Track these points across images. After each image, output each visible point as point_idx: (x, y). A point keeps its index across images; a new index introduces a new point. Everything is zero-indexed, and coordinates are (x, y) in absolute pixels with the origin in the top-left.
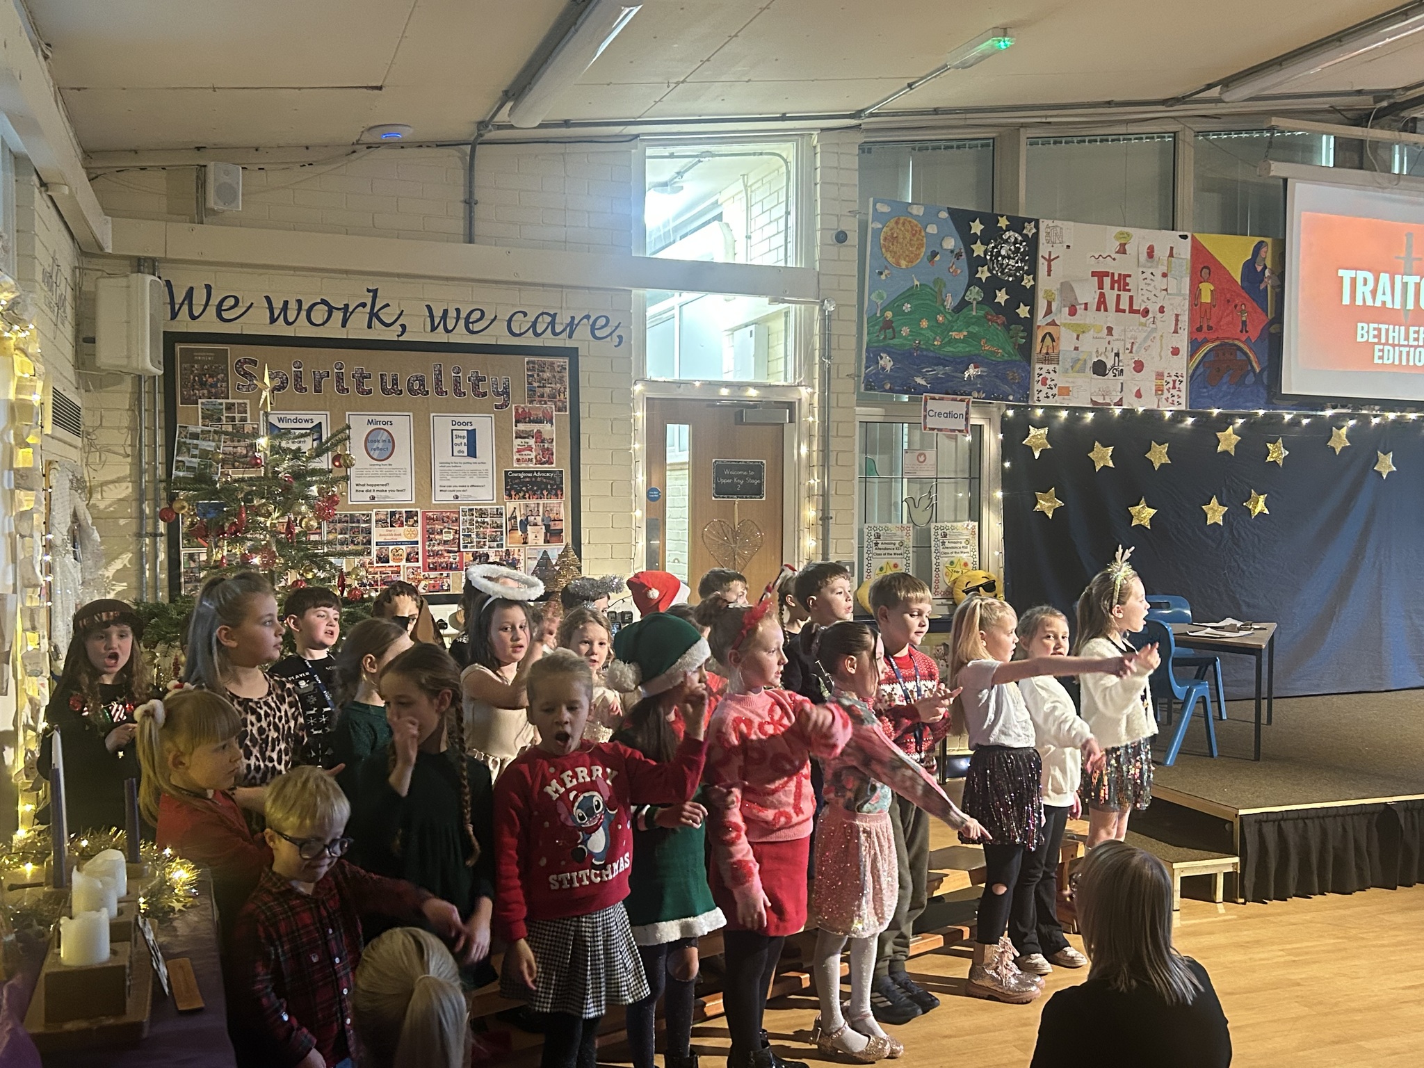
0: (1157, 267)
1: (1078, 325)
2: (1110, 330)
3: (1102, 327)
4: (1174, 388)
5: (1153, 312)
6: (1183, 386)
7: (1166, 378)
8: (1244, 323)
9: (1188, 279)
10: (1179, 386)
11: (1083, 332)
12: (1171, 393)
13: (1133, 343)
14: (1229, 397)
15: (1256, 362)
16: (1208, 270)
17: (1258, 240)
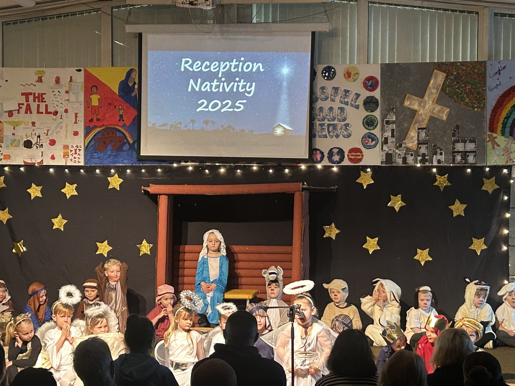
0: (62, 88)
1: (14, 122)
2: (33, 124)
3: (28, 122)
4: (76, 153)
5: (60, 113)
6: (82, 153)
7: (70, 148)
8: (121, 116)
9: (83, 94)
10: (79, 152)
11: (17, 125)
12: (73, 157)
13: (48, 130)
14: (112, 157)
15: (130, 137)
16: (96, 88)
17: (130, 68)
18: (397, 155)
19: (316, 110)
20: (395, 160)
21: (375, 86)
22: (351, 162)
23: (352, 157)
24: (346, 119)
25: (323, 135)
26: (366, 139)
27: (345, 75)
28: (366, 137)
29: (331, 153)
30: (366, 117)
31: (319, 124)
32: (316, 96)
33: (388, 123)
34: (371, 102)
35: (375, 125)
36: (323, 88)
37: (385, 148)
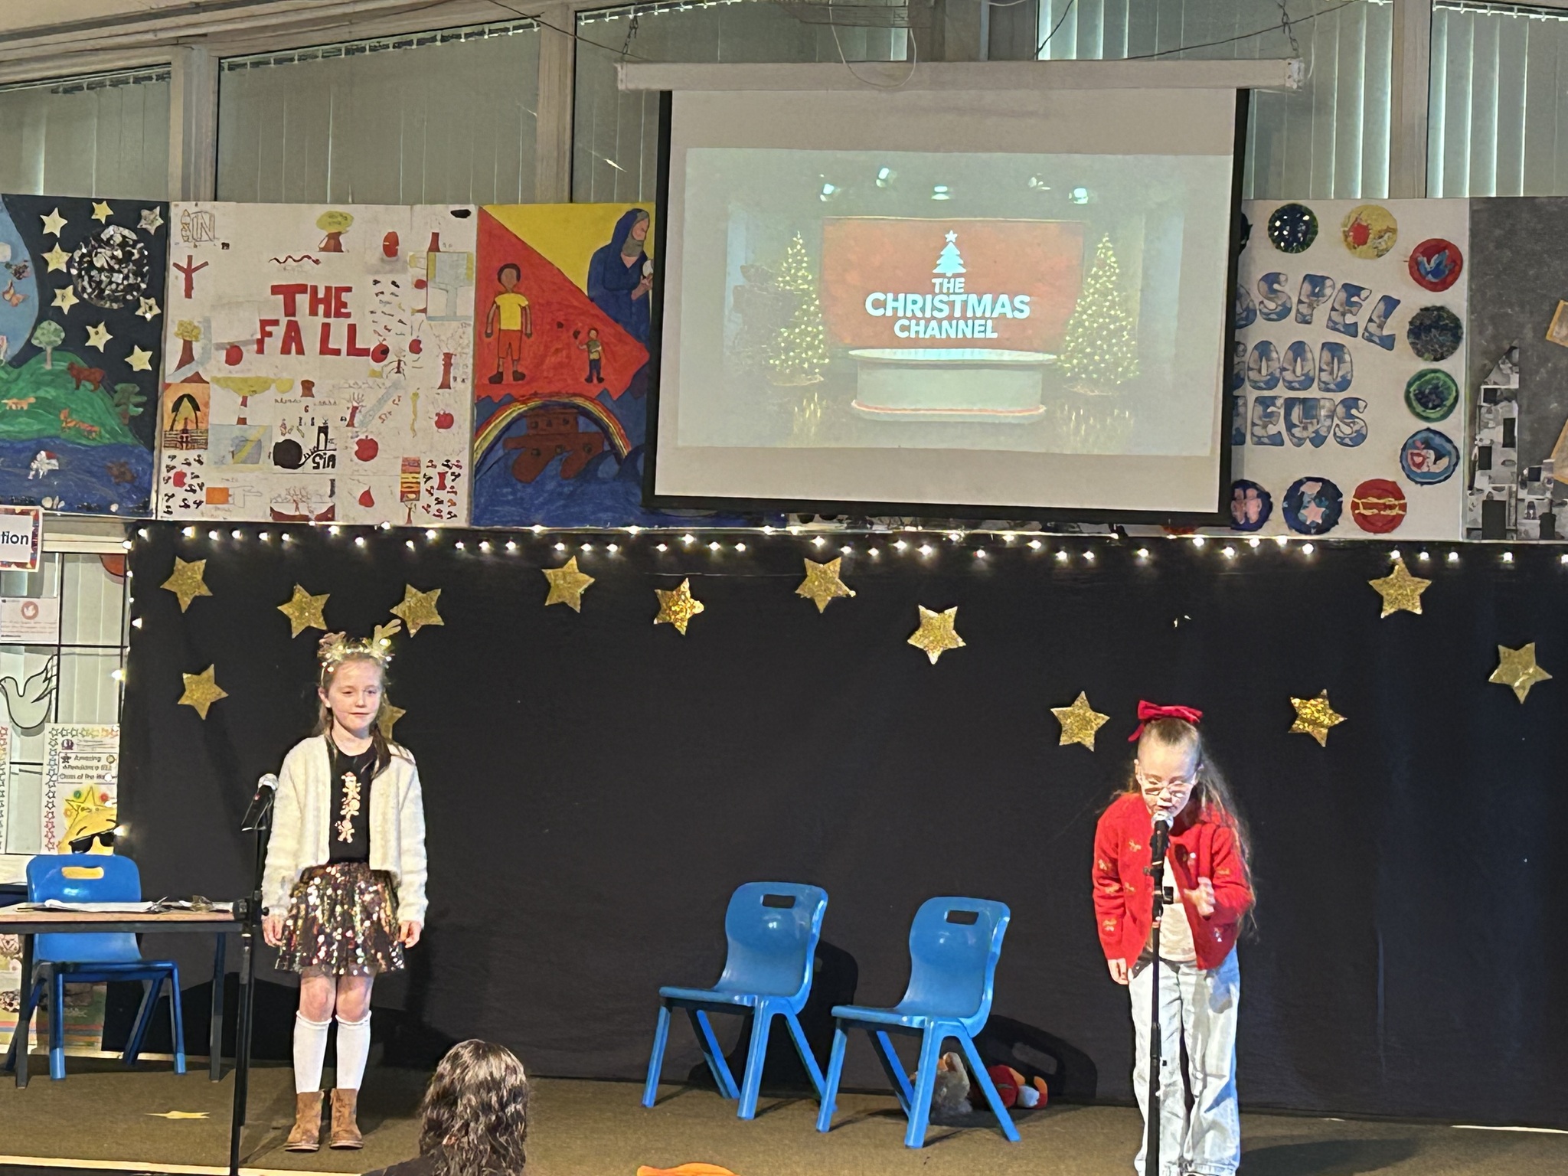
0: (404, 270)
1: (245, 380)
2: (308, 386)
3: (293, 381)
4: (442, 486)
5: (395, 354)
6: (463, 485)
7: (424, 470)
8: (595, 365)
9: (471, 289)
10: (453, 484)
11: (255, 392)
12: (435, 497)
13: (355, 409)
14: (562, 502)
15: (621, 436)
16: (514, 272)
17: (627, 207)
18: (1523, 507)
19: (1245, 350)
20: (1516, 525)
21: (1452, 272)
22: (1364, 528)
23: (1368, 513)
24: (1349, 382)
25: (1269, 437)
26: (1416, 451)
27: (1346, 237)
28: (1419, 444)
29: (1294, 497)
30: (1421, 375)
31: (1257, 400)
32: (1248, 307)
33: (1492, 397)
34: (1435, 325)
35: (1448, 403)
36: (1271, 279)
37: (1482, 481)
